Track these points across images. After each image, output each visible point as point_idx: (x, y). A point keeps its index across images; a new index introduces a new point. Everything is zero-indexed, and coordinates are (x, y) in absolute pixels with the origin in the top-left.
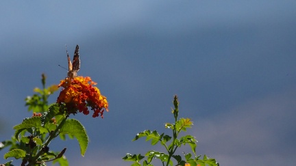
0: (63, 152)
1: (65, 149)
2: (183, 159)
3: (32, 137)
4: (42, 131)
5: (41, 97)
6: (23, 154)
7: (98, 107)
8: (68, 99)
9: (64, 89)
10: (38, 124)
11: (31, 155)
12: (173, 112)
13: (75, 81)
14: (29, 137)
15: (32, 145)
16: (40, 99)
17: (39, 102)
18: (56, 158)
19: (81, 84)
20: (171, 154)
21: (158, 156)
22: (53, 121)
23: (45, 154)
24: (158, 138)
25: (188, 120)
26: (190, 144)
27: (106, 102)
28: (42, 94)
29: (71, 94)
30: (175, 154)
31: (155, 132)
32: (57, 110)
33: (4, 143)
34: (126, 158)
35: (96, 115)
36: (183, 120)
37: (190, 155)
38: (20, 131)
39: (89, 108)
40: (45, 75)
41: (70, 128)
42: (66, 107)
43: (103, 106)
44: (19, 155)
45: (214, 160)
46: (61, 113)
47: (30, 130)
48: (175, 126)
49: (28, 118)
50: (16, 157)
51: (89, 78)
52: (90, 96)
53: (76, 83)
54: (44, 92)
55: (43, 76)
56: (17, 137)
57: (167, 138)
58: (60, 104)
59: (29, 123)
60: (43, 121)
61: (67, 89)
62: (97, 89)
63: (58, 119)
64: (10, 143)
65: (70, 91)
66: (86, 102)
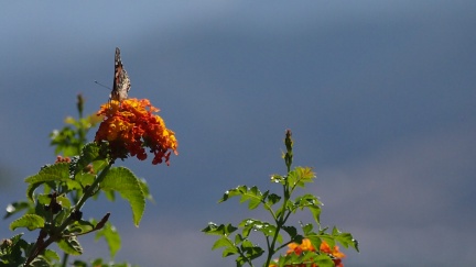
0: (106, 219)
1: (108, 215)
2: (300, 232)
3: (55, 195)
4: (71, 185)
5: (76, 131)
6: (41, 222)
7: (161, 147)
8: (113, 136)
9: (106, 118)
10: (64, 174)
11: (53, 224)
12: (284, 157)
13: (124, 106)
14: (50, 196)
15: (55, 207)
16: (74, 134)
17: (73, 141)
18: (94, 229)
19: (133, 110)
20: (280, 223)
21: (260, 226)
22: (88, 170)
23: (76, 223)
24: (259, 198)
25: (308, 170)
26: (311, 208)
27: (174, 139)
28: (78, 127)
29: (118, 127)
30: (286, 225)
31: (255, 190)
32: (95, 152)
33: (15, 205)
34: (208, 229)
35: (157, 160)
36: (299, 170)
37: (310, 225)
38: (36, 185)
39: (147, 150)
40: (83, 97)
41: (116, 181)
42: (109, 147)
43: (169, 147)
44: (34, 224)
45: (349, 235)
46: (102, 156)
47: (52, 185)
48: (286, 179)
49: (49, 165)
50: (30, 228)
51: (147, 101)
52: (148, 131)
53: (126, 108)
54: (81, 124)
55: (80, 98)
56: (30, 194)
57: (274, 198)
58: (100, 143)
59: (50, 172)
60: (72, 169)
61: (110, 119)
62: (159, 119)
63: (96, 167)
64: (25, 205)
65: (117, 122)
66: (142, 140)
